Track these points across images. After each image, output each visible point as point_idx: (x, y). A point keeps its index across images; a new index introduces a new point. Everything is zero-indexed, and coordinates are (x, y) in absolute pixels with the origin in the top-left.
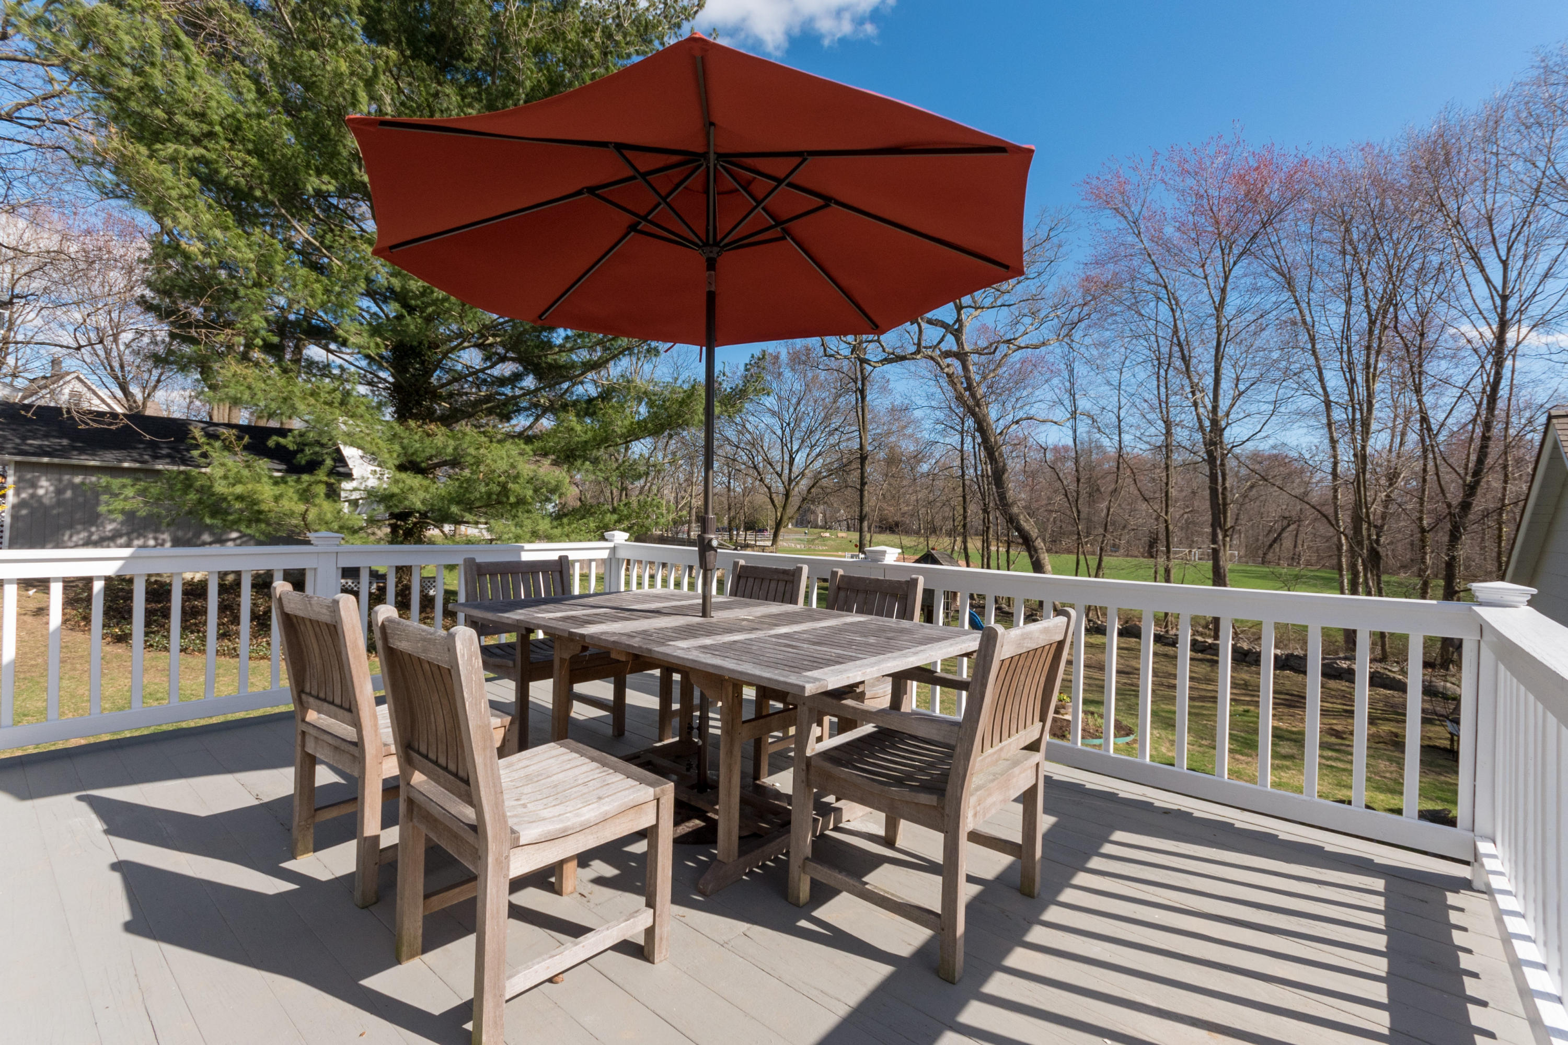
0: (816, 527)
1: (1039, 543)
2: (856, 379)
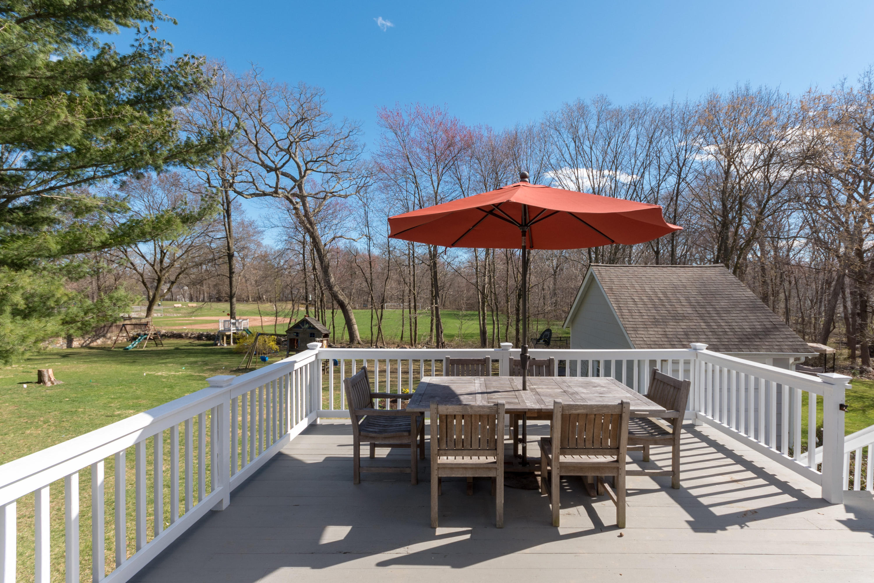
0: (166, 299)
1: (349, 307)
2: (224, 202)
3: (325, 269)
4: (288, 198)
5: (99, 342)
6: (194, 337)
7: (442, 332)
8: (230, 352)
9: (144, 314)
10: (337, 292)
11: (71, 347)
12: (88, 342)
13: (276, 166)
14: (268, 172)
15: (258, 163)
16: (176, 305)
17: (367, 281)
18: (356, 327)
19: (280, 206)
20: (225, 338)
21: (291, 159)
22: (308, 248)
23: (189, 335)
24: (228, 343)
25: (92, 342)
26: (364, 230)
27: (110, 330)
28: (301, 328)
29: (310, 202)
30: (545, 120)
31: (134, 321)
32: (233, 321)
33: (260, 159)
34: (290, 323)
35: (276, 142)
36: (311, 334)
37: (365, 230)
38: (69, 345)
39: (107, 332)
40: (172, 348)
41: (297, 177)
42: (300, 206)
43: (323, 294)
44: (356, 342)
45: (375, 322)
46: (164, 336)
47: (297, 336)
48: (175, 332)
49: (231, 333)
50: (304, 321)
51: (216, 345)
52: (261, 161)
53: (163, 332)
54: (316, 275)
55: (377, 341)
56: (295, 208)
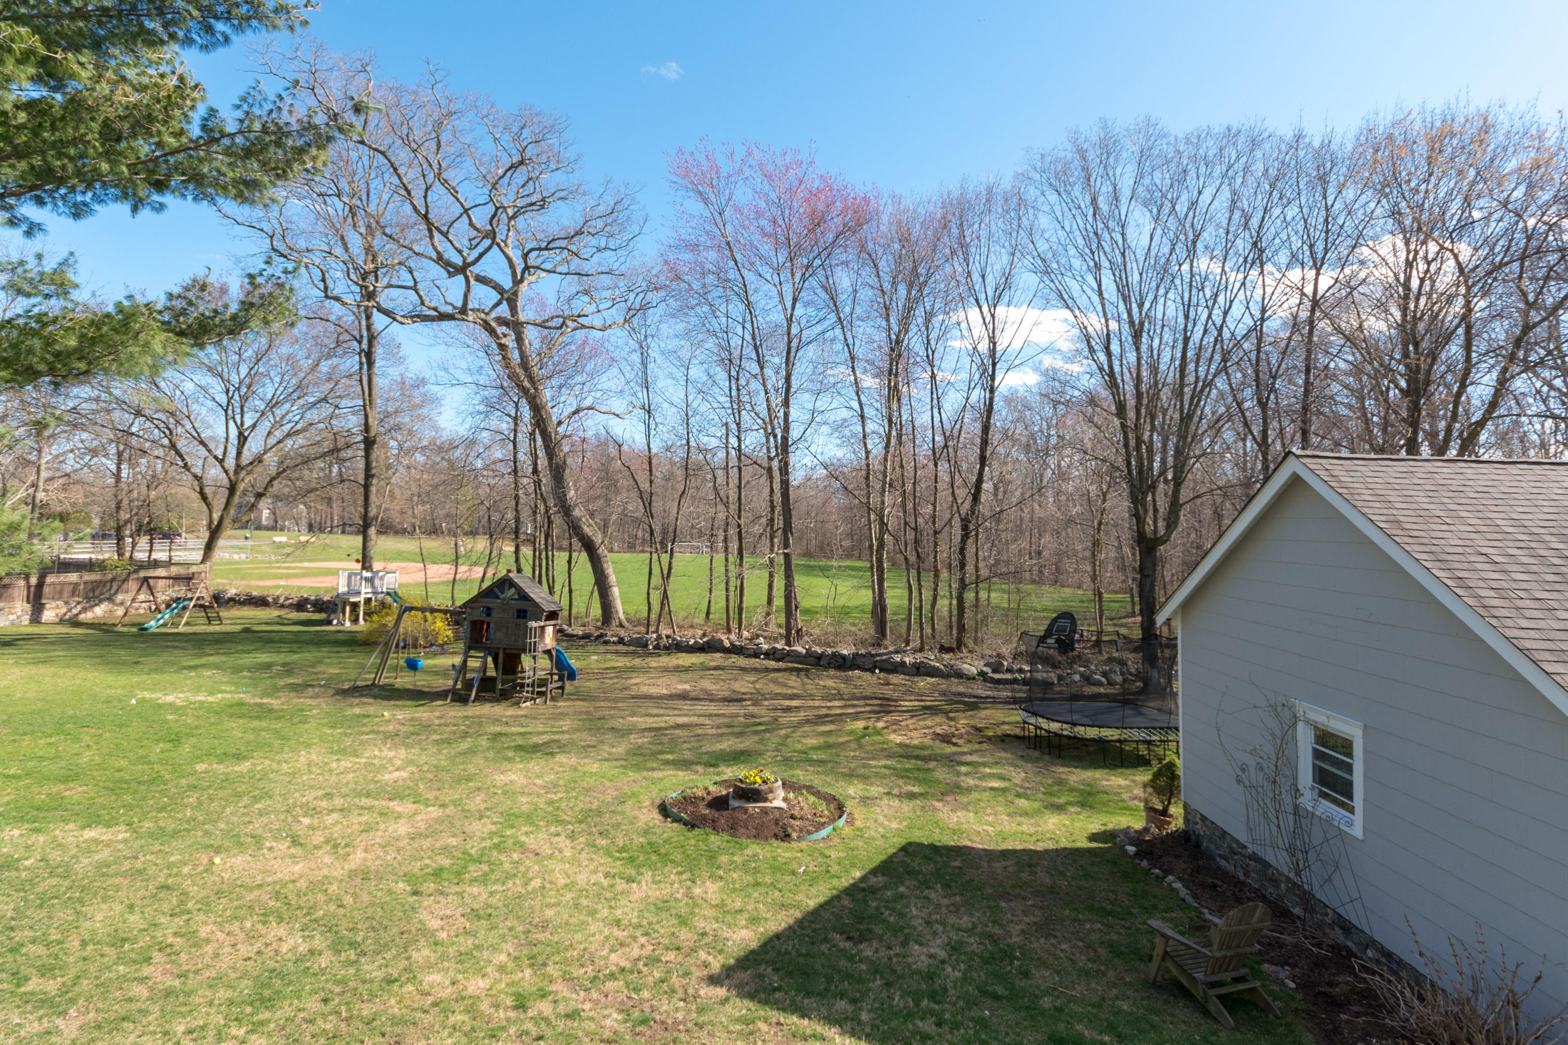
0: (259, 528)
1: (602, 551)
2: (362, 337)
3: (558, 472)
4: (487, 326)
5: (99, 611)
6: (291, 605)
7: (796, 607)
8: (354, 642)
9: (198, 556)
10: (580, 520)
11: (39, 622)
12: (75, 611)
13: (464, 259)
14: (451, 275)
15: (431, 259)
16: (277, 539)
17: (641, 498)
18: (616, 591)
19: (471, 343)
20: (348, 609)
21: (495, 247)
22: (525, 428)
23: (281, 601)
24: (355, 621)
25: (84, 610)
26: (640, 395)
27: (125, 586)
28: (498, 598)
29: (532, 335)
30: (1025, 167)
31: (174, 570)
32: (366, 574)
33: (435, 248)
34: (483, 580)
35: (466, 211)
36: (519, 611)
37: (642, 395)
38: (36, 618)
39: (116, 593)
40: (238, 628)
41: (507, 283)
42: (510, 341)
43: (550, 522)
44: (615, 623)
45: (656, 580)
46: (234, 602)
47: (488, 615)
48: (255, 593)
49: (361, 599)
50: (505, 583)
51: (329, 623)
52: (438, 253)
53: (232, 592)
54: (538, 483)
55: (659, 621)
56: (502, 347)
